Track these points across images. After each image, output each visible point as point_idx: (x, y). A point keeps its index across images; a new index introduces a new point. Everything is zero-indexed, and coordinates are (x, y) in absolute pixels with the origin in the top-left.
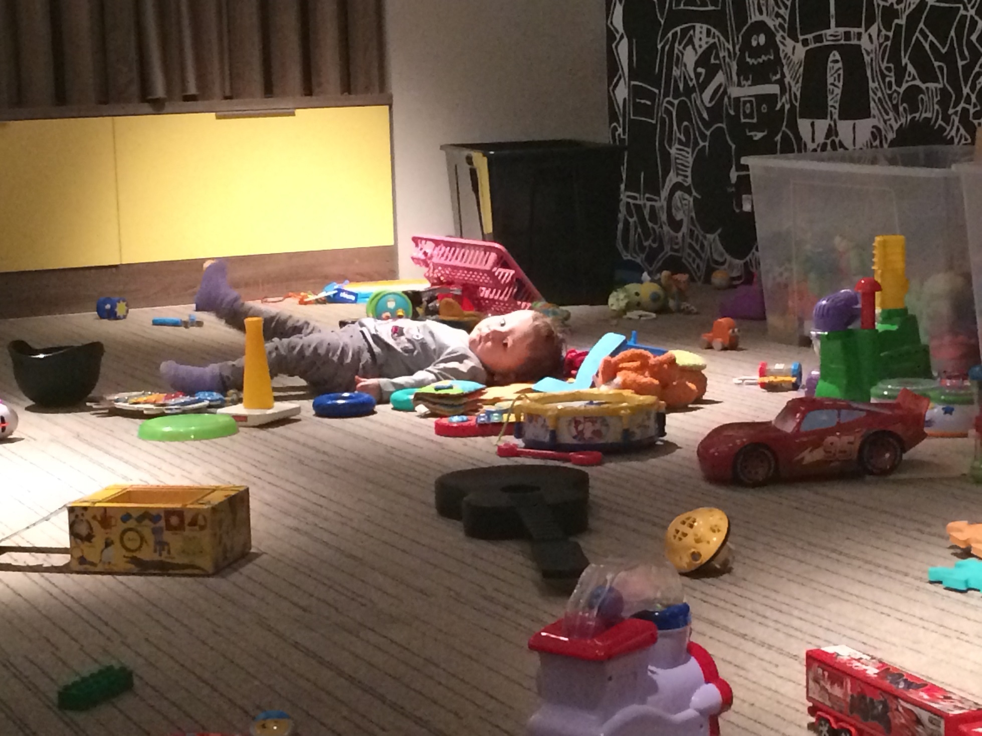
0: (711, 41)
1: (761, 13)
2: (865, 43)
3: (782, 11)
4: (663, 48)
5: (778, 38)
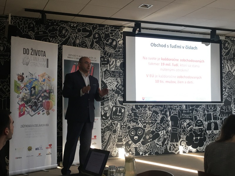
0: (190, 122)
1: (200, 118)
2: (218, 122)
3: (204, 118)
4: (179, 123)
5: (203, 121)
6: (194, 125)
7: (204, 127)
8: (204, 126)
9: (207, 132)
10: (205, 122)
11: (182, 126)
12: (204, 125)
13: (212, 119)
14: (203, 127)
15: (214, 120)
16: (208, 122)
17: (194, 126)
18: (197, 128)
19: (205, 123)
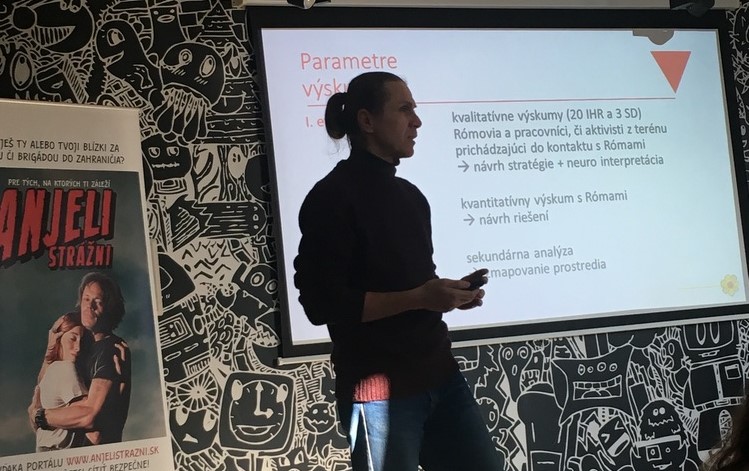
0: (614, 416)
1: (660, 395)
3: (679, 393)
4: (565, 426)
5: (677, 409)
6: (638, 430)
7: (684, 437)
8: (683, 429)
9: (703, 455)
10: (686, 411)
11: (579, 439)
12: (684, 426)
13: (721, 395)
14: (678, 438)
15: (729, 398)
16: (699, 409)
17: (639, 436)
18: (651, 442)
19: (687, 415)
